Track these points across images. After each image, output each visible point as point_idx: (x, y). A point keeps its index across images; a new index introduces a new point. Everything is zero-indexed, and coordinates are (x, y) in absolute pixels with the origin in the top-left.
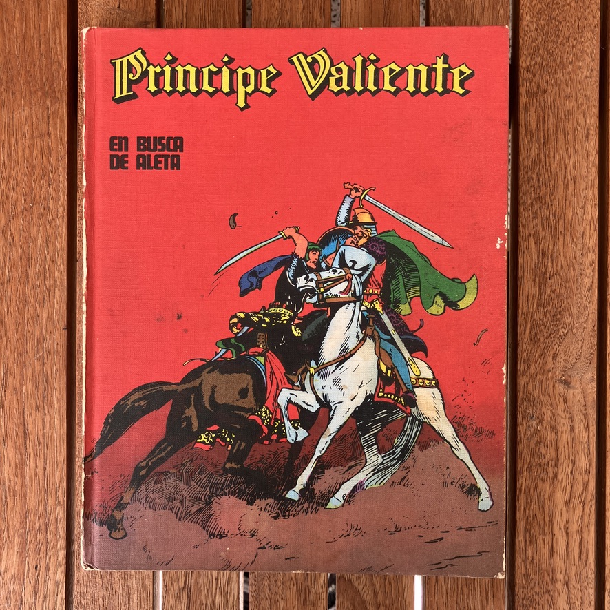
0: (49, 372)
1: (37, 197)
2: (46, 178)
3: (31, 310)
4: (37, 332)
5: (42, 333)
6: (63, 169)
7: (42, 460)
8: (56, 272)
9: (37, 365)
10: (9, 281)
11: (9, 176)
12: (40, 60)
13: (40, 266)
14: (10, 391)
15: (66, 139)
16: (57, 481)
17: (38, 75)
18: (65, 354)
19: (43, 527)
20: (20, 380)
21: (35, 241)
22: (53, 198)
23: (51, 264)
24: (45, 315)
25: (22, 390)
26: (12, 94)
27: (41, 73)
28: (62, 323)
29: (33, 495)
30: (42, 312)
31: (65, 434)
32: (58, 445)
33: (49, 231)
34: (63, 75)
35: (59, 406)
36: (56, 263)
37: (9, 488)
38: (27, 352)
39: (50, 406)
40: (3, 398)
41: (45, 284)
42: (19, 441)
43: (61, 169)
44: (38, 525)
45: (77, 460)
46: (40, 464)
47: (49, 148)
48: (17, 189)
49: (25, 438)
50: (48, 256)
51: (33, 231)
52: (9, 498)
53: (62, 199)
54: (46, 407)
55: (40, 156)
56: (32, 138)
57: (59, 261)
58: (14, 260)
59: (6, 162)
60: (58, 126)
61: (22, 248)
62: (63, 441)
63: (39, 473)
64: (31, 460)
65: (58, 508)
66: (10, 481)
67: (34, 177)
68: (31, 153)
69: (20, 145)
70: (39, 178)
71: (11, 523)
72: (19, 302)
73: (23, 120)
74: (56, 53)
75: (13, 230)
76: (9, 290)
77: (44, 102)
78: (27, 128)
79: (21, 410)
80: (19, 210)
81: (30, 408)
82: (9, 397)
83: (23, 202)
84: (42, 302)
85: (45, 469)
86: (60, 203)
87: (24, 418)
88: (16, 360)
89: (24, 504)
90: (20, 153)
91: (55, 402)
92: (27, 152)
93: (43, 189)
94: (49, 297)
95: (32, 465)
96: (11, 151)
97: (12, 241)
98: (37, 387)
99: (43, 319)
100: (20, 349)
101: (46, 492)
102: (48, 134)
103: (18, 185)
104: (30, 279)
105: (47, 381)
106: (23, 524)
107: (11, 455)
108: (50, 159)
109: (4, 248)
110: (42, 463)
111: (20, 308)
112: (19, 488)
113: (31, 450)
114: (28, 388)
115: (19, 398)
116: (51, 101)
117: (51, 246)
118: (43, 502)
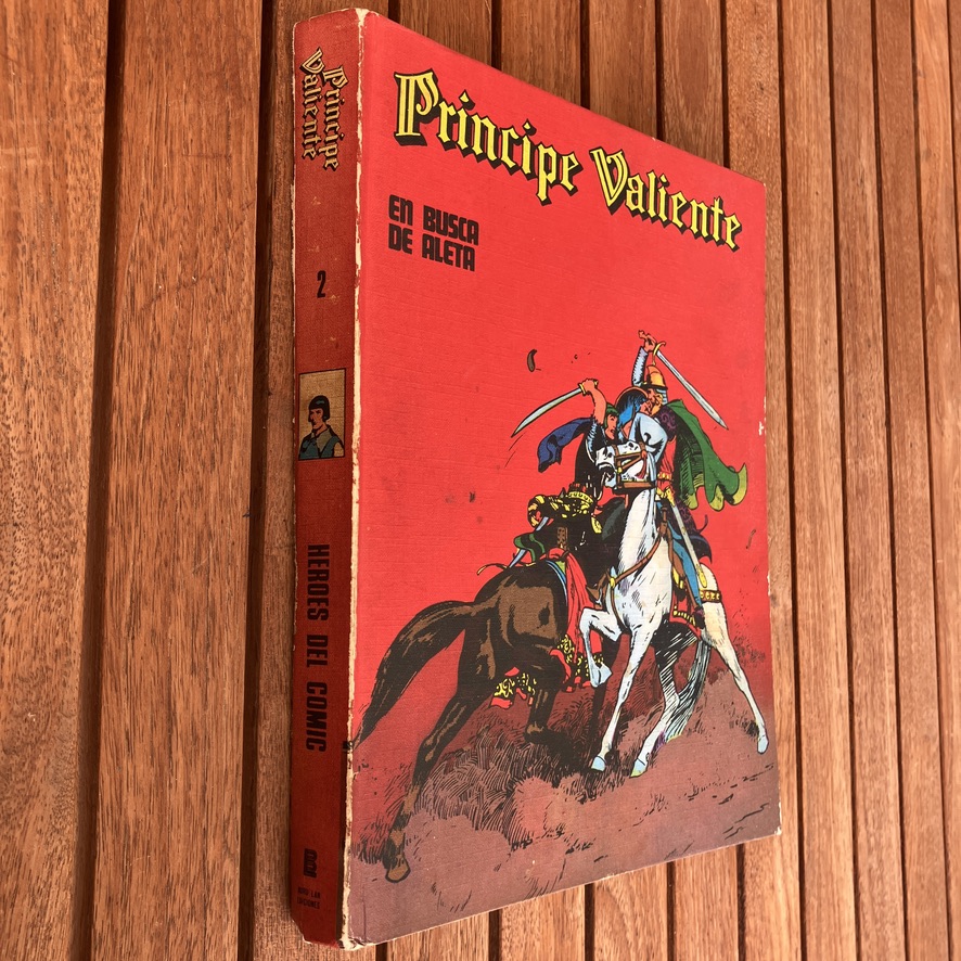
0: (217, 597)
1: (205, 265)
2: (221, 235)
3: (188, 477)
4: (199, 521)
5: (206, 522)
6: (251, 226)
7: (199, 772)
8: (235, 409)
9: (196, 585)
10: (147, 416)
11: (155, 216)
12: (218, 23)
13: (207, 395)
14: (143, 635)
15: (256, 174)
16: (226, 809)
17: (214, 48)
18: (246, 560)
19: (198, 908)
20: (163, 614)
21: (199, 346)
22: (232, 274)
23: (226, 393)
24: (214, 488)
25: (166, 635)
26: (167, 64)
27: (218, 46)
28: (242, 505)
29: (181, 846)
30: (208, 480)
31: (242, 715)
32: (229, 737)
33: (225, 333)
34: (254, 64)
35: (233, 663)
36: (236, 393)
37: (135, 840)
38: (178, 558)
39: (217, 662)
40: (130, 651)
41: (215, 430)
42: (159, 738)
43: (246, 224)
44: (188, 904)
45: (260, 762)
46: (196, 781)
47: (228, 182)
48: (170, 243)
49: (170, 730)
50: (223, 379)
51: (197, 328)
52: (135, 860)
53: (246, 279)
54: (210, 666)
55: (211, 194)
56: (199, 155)
57: (241, 390)
58: (159, 378)
59: (151, 188)
60: (244, 147)
61: (175, 356)
62: (238, 729)
63: (193, 798)
64: (179, 776)
65: (227, 861)
66: (137, 823)
67: (201, 229)
68: (198, 184)
69: (177, 163)
70: (209, 231)
71: (136, 914)
72: (167, 460)
73: (185, 120)
74: (244, 21)
75: (158, 319)
76: (148, 435)
77: (222, 99)
78: (190, 136)
79: (163, 674)
80: (171, 284)
81: (180, 671)
82: (140, 650)
83: (179, 269)
84: (208, 462)
85: (204, 788)
86: (243, 285)
87: (169, 689)
88: (157, 575)
89: (165, 866)
90: (176, 178)
91: (226, 655)
92: (189, 179)
93: (216, 255)
94: (222, 455)
95: (181, 783)
96: (161, 170)
97: (156, 340)
98: (194, 628)
99: (208, 496)
100: (165, 551)
101: (205, 832)
102: (228, 158)
103: (172, 236)
104: (188, 417)
105: (213, 615)
106: (161, 907)
107: (141, 768)
108: (230, 203)
109: (141, 351)
110: (200, 776)
111: (167, 472)
112: (155, 834)
113: (180, 753)
114: (178, 628)
115: (160, 651)
116: (233, 101)
117: (227, 360)
118: (200, 856)
